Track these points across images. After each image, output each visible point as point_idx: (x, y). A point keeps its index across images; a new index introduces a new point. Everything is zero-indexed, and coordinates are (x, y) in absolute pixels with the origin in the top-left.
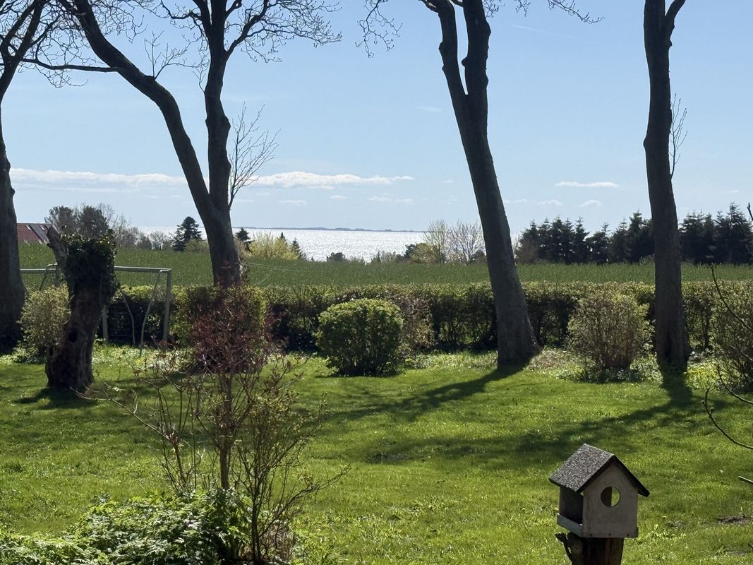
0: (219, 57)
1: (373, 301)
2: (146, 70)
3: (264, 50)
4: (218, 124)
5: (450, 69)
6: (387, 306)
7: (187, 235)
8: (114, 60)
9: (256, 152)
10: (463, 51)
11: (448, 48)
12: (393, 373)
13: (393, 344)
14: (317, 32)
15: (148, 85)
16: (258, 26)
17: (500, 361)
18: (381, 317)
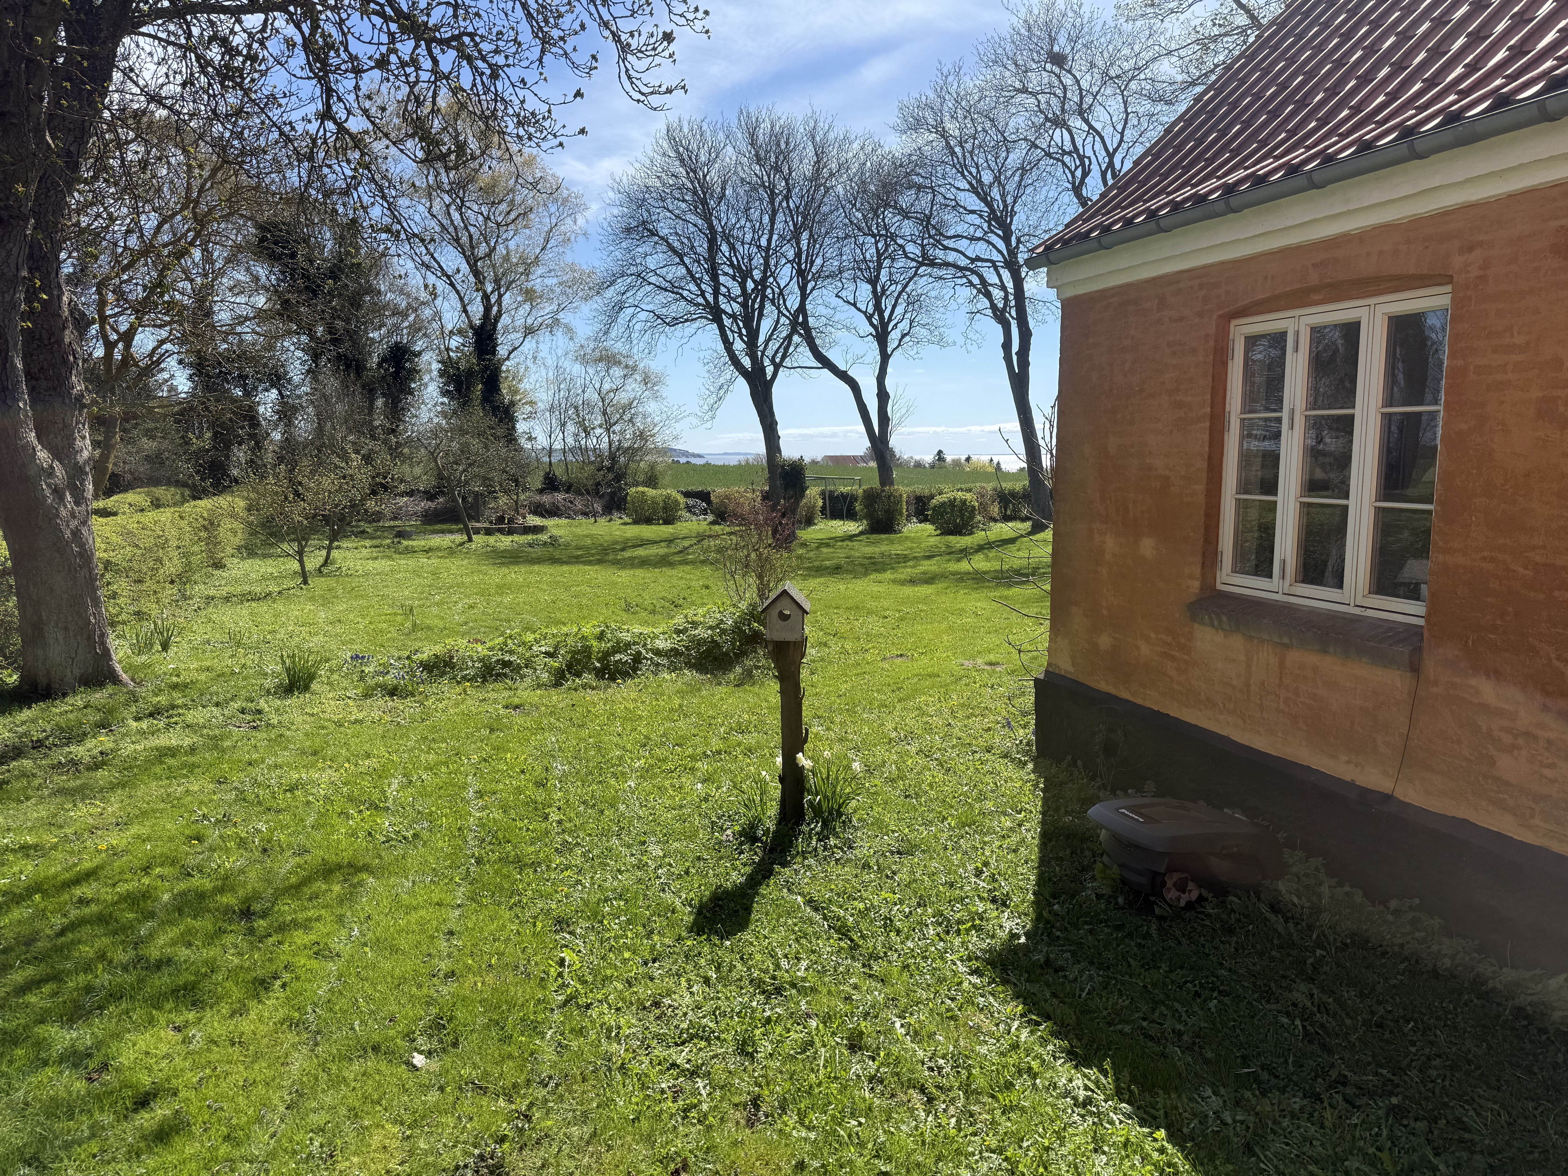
0: (885, 358)
1: (960, 493)
2: (842, 367)
3: (912, 353)
4: (883, 396)
5: (1008, 358)
6: (968, 496)
7: (939, 459)
8: (826, 363)
9: (904, 411)
10: (1015, 347)
11: (1007, 346)
12: (972, 533)
13: (972, 517)
14: (941, 342)
15: (843, 376)
16: (907, 338)
17: (1033, 526)
18: (964, 502)
